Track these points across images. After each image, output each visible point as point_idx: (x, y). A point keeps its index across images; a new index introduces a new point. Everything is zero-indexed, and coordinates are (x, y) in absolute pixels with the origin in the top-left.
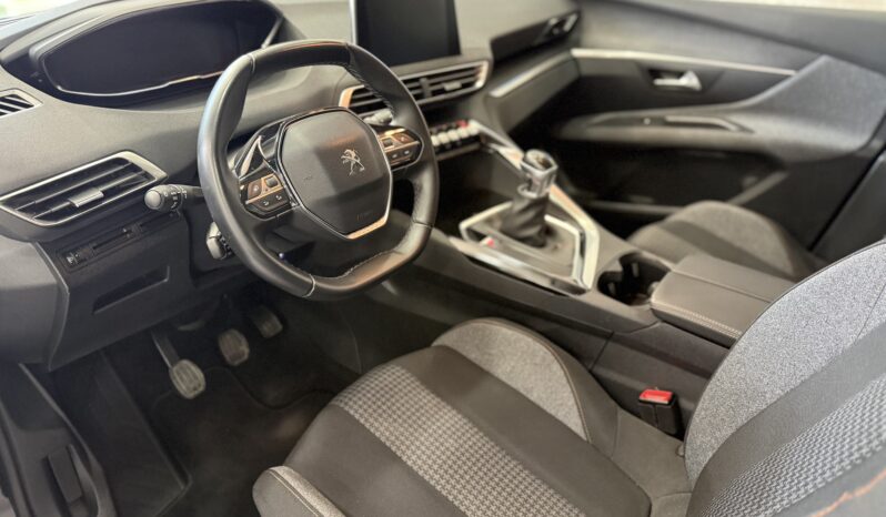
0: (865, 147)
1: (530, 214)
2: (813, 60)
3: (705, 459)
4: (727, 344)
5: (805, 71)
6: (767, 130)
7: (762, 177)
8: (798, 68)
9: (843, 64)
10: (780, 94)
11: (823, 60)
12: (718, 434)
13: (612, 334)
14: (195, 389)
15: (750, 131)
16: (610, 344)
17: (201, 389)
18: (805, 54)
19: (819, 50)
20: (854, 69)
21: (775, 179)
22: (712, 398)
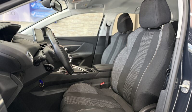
0: (93, 53)
2: (83, 43)
5: (82, 45)
6: (80, 54)
8: (81, 45)
9: (87, 43)
10: (80, 49)
11: (84, 43)
12: (117, 79)
13: (93, 78)
16: (93, 80)
18: (81, 43)
19: (83, 42)
20: (88, 44)
21: (83, 61)
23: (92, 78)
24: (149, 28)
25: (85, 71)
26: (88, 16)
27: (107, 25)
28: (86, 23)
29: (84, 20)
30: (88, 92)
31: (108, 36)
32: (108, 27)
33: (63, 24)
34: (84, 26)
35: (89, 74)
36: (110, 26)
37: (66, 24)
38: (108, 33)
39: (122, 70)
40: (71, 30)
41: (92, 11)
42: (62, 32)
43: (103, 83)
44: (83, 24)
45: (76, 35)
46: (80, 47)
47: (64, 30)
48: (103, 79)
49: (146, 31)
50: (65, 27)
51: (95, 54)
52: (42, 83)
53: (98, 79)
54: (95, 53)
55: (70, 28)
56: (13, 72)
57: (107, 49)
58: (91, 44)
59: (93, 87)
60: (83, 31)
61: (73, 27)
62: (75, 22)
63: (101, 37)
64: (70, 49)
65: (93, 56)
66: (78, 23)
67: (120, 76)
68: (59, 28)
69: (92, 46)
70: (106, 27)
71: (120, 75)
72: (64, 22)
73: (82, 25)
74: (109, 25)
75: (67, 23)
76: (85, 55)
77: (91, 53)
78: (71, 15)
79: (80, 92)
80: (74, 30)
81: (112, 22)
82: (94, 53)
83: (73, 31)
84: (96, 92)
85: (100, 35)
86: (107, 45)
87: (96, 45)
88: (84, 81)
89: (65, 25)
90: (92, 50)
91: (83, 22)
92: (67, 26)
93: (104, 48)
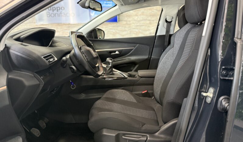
0: (148, 57)
1: (111, 70)
3: (159, 93)
4: (154, 77)
5: (136, 47)
6: (133, 58)
7: (134, 67)
9: (141, 45)
10: (133, 52)
11: (138, 45)
12: (159, 87)
14: (39, 134)
15: (131, 59)
16: (134, 87)
17: (40, 134)
18: (135, 45)
19: (137, 43)
20: (143, 45)
21: (137, 66)
22: (156, 83)
23: (133, 85)
24: (199, 24)
25: (124, 76)
26: (156, 10)
27: (166, 21)
28: (153, 19)
29: (151, 15)
30: (126, 99)
31: (168, 35)
32: (169, 23)
33: (124, 23)
34: (150, 23)
35: (128, 80)
36: (171, 22)
37: (128, 22)
38: (168, 30)
39: (165, 76)
40: (134, 30)
41: (145, 5)
42: (124, 33)
43: (146, 91)
44: (150, 20)
45: (134, 36)
46: (132, 51)
47: (125, 31)
48: (146, 86)
49: (195, 27)
50: (127, 26)
51: (151, 59)
52: (73, 85)
53: (139, 86)
54: (152, 57)
55: (134, 27)
56: (36, 71)
57: (165, 51)
58: (146, 46)
59: (132, 94)
60: (149, 30)
61: (137, 26)
62: (139, 19)
63: (160, 36)
64: (121, 52)
65: (149, 60)
66: (142, 20)
67: (163, 84)
68: (120, 27)
69: (147, 48)
70: (166, 24)
71: (162, 82)
72: (126, 21)
73: (148, 22)
74: (169, 20)
75: (130, 21)
76: (139, 60)
77: (146, 57)
78: (121, 13)
79: (116, 98)
80: (137, 29)
81: (173, 16)
82: (150, 56)
83: (137, 31)
84: (135, 100)
85: (158, 34)
86: (167, 46)
87: (152, 47)
88: (123, 87)
89: (127, 24)
90: (148, 53)
91: (150, 18)
92: (130, 24)
93: (163, 51)
